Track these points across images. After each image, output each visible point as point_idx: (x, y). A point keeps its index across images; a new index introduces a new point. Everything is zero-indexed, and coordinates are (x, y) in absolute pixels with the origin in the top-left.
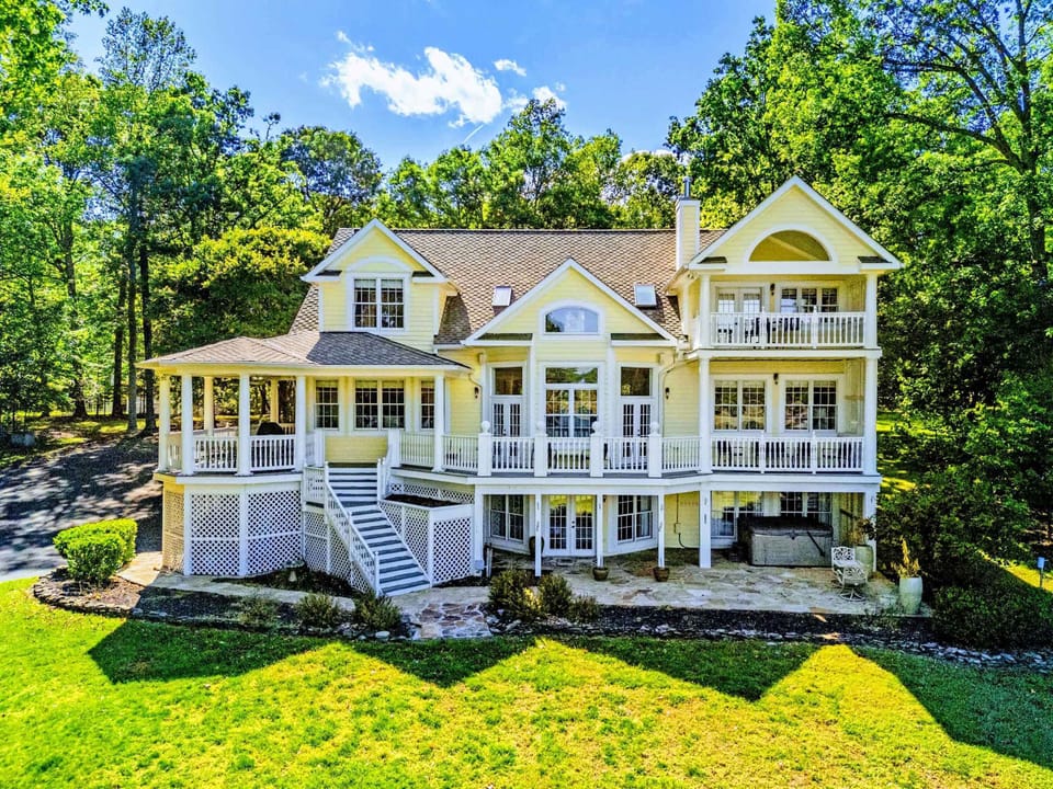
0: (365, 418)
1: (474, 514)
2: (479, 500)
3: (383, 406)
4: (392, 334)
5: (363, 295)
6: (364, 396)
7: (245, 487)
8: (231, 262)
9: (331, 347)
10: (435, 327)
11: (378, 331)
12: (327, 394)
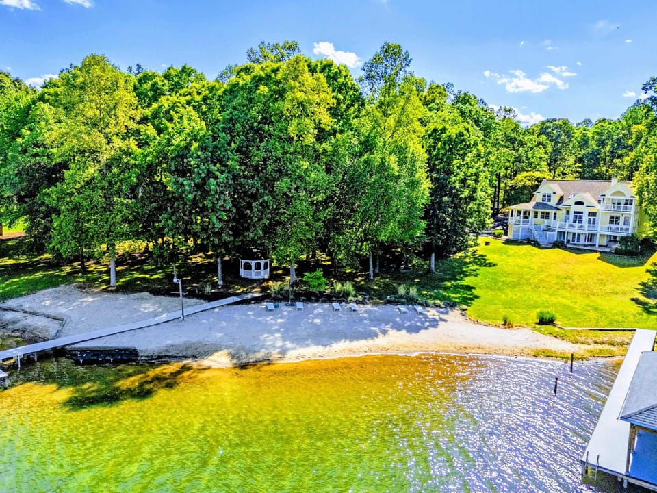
0: (542, 217)
1: (556, 233)
2: (556, 232)
3: (546, 216)
4: (548, 203)
5: (544, 196)
6: (543, 213)
7: (521, 226)
8: (522, 183)
9: (538, 205)
10: (556, 202)
11: (546, 202)
12: (536, 213)
